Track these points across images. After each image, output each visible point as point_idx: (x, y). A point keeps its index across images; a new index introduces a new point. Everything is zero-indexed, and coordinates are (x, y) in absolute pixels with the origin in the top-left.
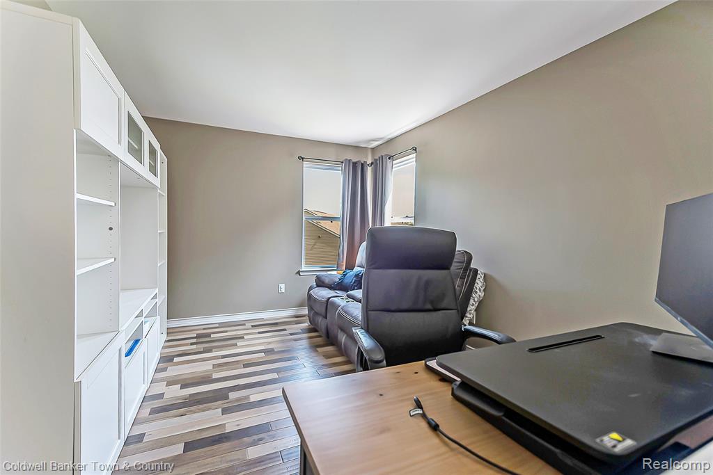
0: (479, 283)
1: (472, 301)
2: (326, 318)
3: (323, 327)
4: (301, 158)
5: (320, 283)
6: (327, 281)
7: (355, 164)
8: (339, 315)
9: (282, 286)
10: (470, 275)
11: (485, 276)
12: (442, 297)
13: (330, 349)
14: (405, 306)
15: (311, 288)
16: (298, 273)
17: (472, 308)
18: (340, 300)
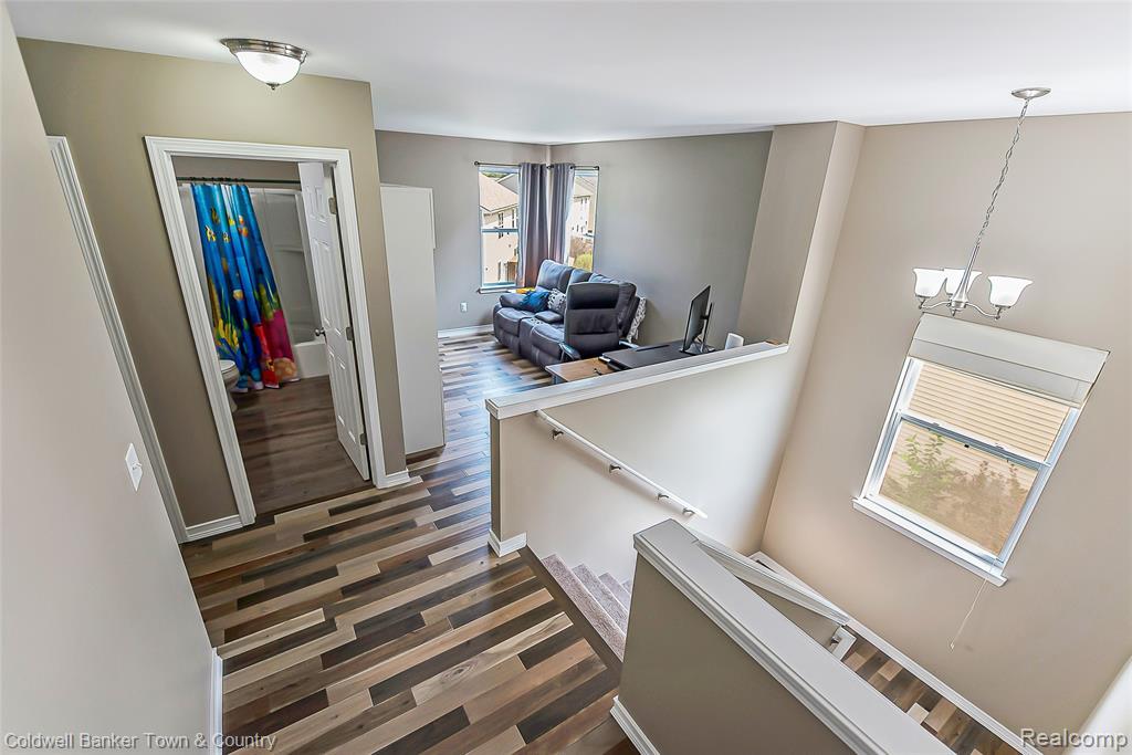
0: (641, 309)
1: (635, 322)
2: (518, 336)
3: (516, 345)
4: (477, 164)
5: (505, 303)
6: (512, 301)
7: (533, 166)
8: (534, 334)
9: (464, 304)
10: (633, 301)
11: (647, 303)
12: (609, 324)
13: (522, 361)
14: (589, 330)
15: (496, 309)
16: (479, 291)
17: (634, 327)
18: (529, 319)
